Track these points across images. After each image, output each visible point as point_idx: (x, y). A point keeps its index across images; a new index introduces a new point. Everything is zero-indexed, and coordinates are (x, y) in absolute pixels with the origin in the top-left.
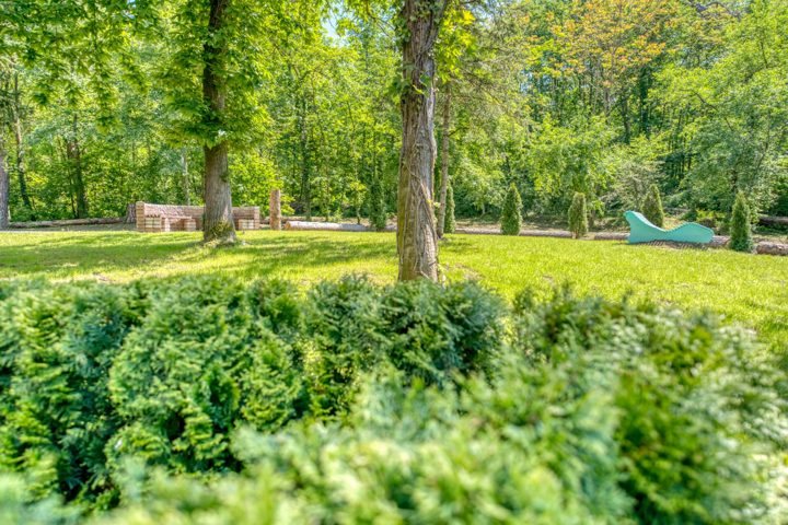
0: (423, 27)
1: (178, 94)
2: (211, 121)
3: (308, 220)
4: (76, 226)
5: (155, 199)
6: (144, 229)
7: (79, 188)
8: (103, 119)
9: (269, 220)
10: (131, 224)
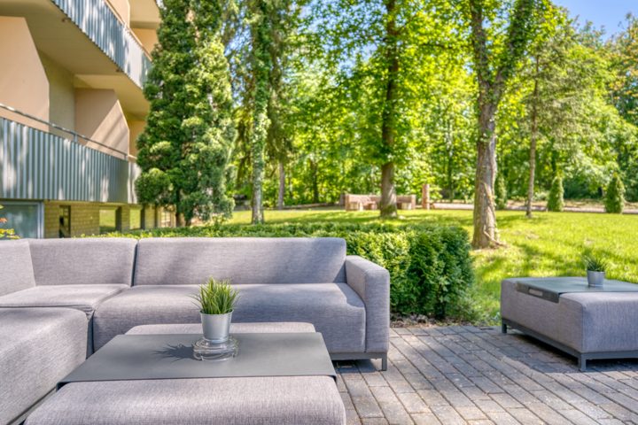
0: (487, 107)
1: (369, 137)
2: (385, 151)
3: (451, 202)
4: (314, 208)
5: (355, 191)
6: (349, 209)
7: (315, 188)
8: (332, 154)
9: (421, 203)
10: (342, 206)
